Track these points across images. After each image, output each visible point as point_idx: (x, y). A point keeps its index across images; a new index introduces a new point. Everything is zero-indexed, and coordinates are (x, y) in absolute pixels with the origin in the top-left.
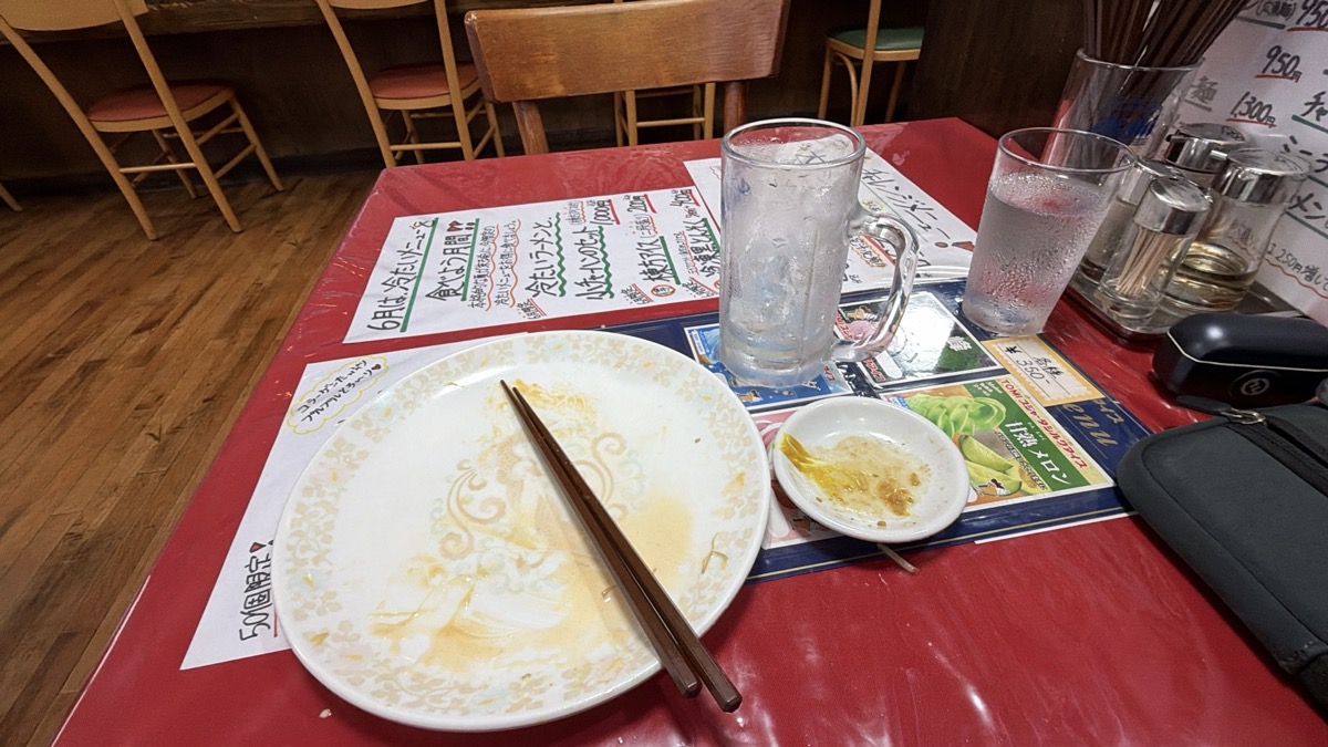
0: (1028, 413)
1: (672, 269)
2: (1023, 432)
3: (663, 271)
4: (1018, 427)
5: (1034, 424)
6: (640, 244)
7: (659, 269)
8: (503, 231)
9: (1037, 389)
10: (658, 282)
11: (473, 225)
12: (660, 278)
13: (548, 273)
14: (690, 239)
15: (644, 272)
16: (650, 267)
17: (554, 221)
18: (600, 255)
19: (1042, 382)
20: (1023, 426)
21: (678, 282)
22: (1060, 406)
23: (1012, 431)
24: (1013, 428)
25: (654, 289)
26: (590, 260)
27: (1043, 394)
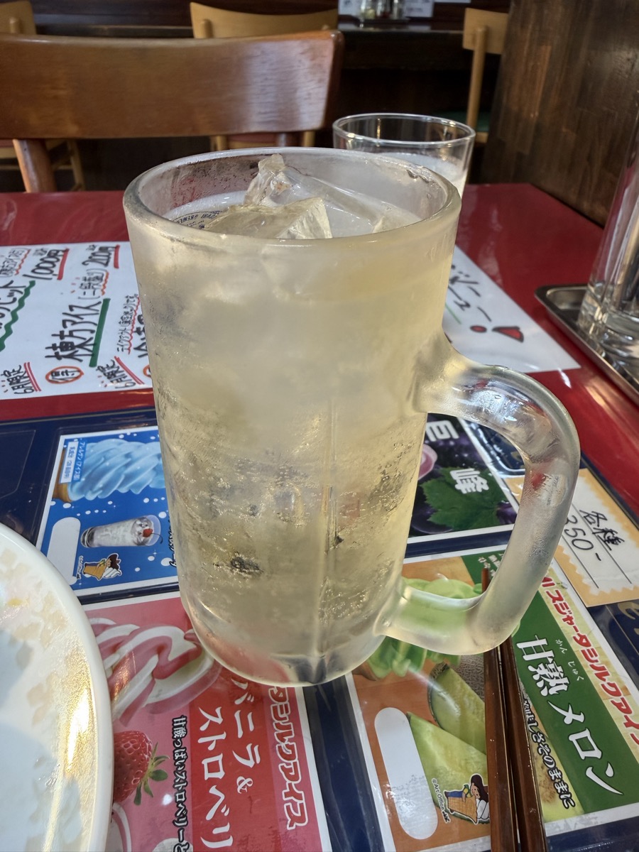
0: (559, 619)
1: (96, 345)
2: (544, 662)
3: (81, 346)
4: (538, 649)
5: (566, 644)
6: (71, 308)
7: (77, 342)
9: (580, 570)
10: (66, 362)
12: (70, 356)
15: (54, 347)
16: (67, 339)
19: (588, 557)
20: (546, 648)
21: (93, 364)
22: (614, 606)
23: (527, 658)
24: (529, 651)
25: (52, 373)
27: (587, 581)
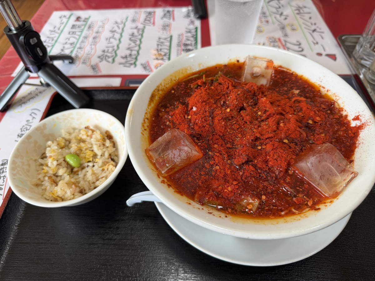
1: (169, 55)
3: (165, 55)
7: (163, 54)
8: (100, 24)
10: (160, 62)
11: (86, 20)
12: (162, 59)
13: (110, 49)
14: (185, 38)
15: (156, 55)
17: (124, 21)
18: (138, 42)
26: (133, 44)
